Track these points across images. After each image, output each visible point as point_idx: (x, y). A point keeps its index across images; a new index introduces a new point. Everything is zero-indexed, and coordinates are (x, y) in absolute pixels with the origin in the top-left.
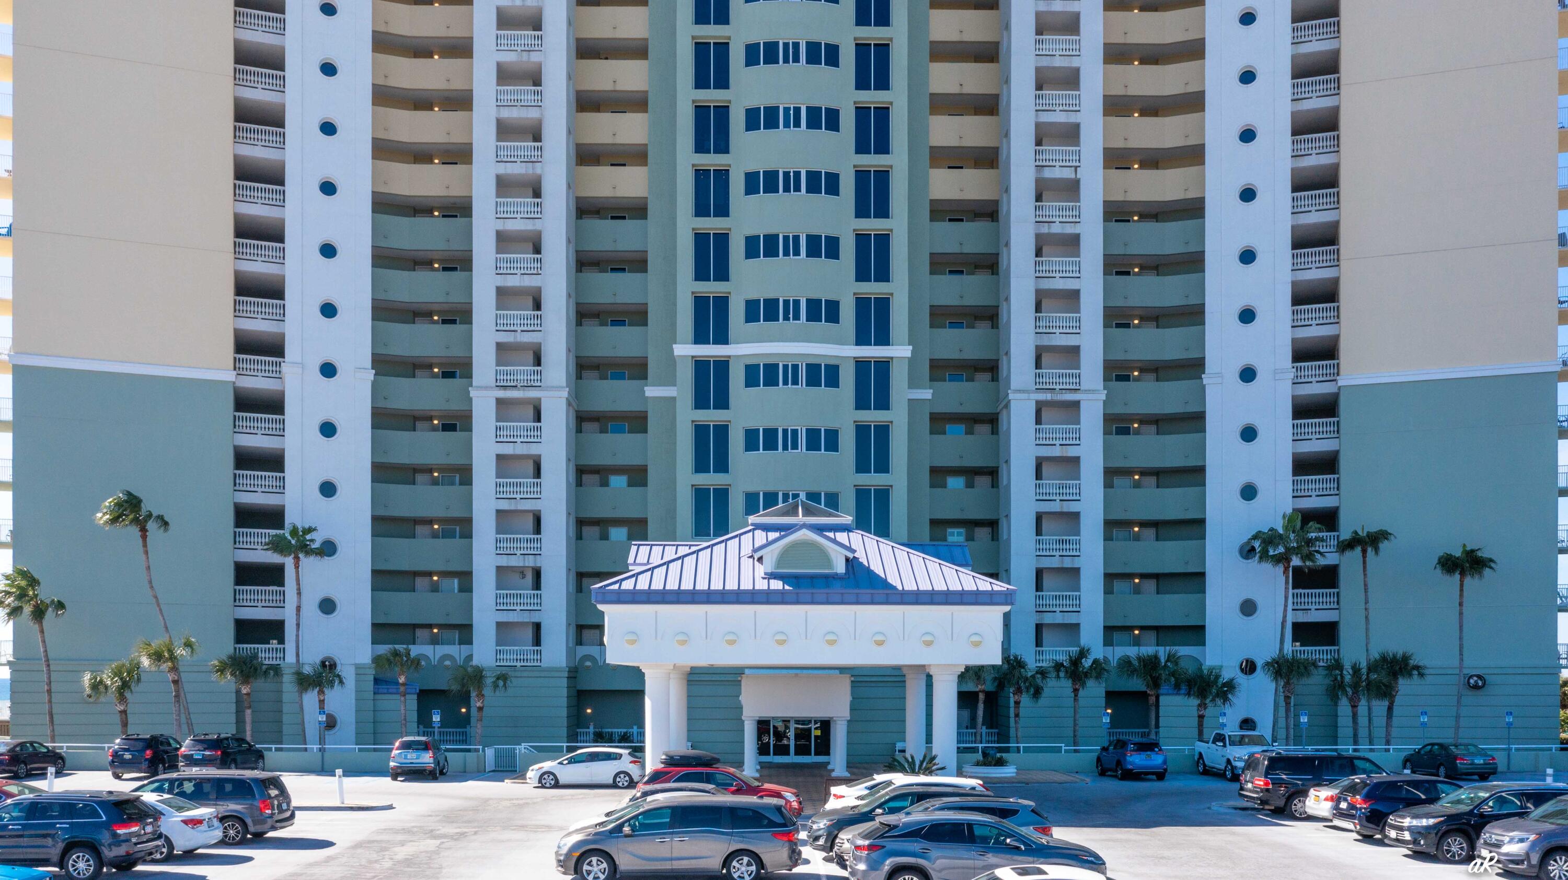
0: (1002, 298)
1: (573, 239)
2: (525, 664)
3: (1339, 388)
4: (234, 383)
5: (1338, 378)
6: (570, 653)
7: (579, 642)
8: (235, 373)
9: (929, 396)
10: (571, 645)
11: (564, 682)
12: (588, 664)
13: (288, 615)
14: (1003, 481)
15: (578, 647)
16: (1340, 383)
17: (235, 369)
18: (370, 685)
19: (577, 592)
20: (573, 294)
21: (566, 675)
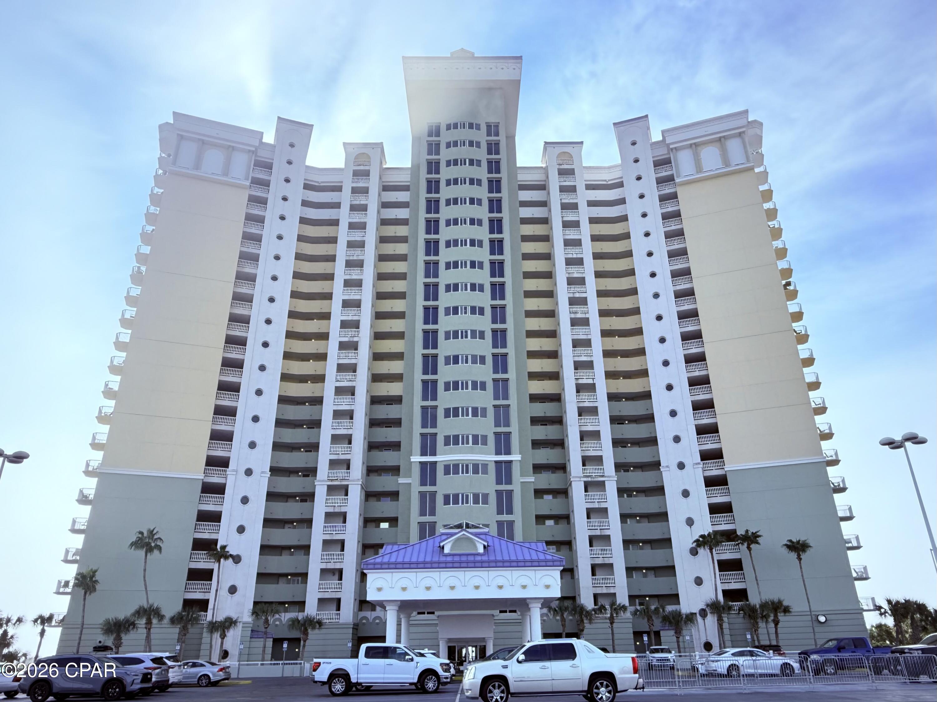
0: (565, 435)
1: (368, 414)
2: (331, 621)
3: (726, 471)
4: (203, 479)
5: (724, 467)
6: (355, 615)
7: (360, 609)
8: (204, 475)
9: (533, 480)
10: (355, 610)
11: (351, 631)
12: (364, 621)
13: (211, 597)
14: (572, 521)
15: (360, 613)
16: (726, 469)
17: (204, 473)
18: (249, 633)
19: (361, 582)
20: (367, 438)
21: (352, 626)
